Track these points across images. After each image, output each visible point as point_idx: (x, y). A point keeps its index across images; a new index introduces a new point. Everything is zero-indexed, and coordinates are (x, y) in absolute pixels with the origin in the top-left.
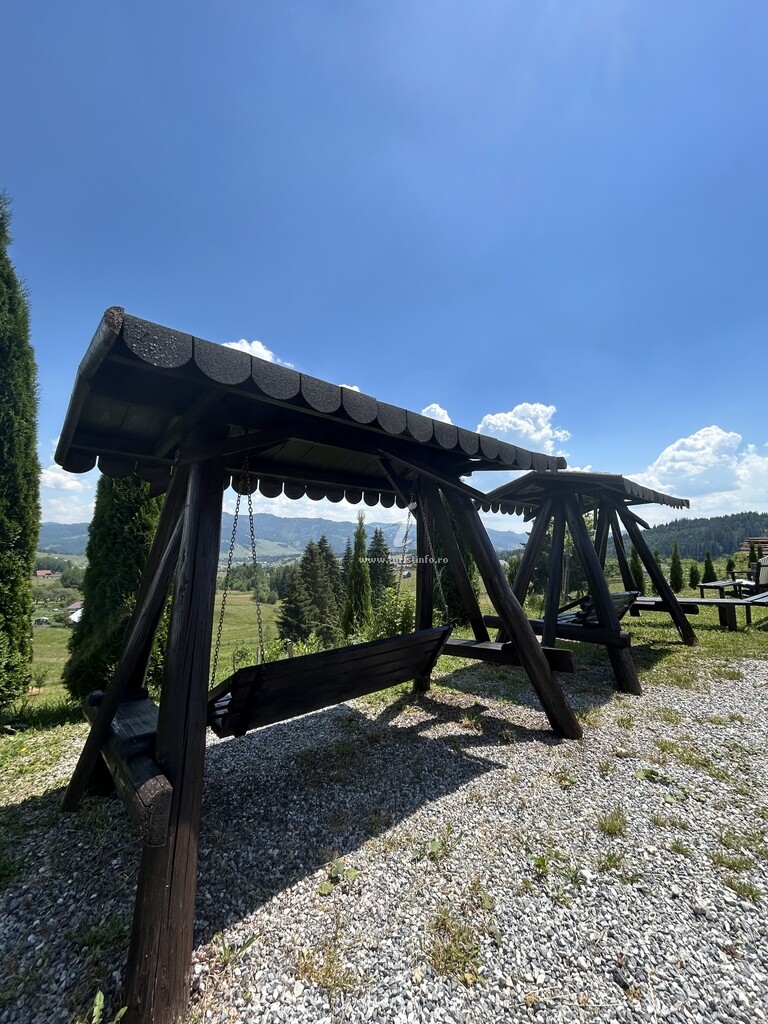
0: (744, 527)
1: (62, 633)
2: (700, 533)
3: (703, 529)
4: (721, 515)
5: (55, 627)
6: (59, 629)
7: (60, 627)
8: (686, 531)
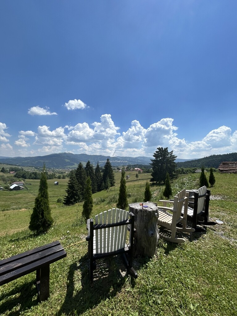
0: (233, 157)
1: (6, 192)
2: (219, 159)
3: (220, 158)
4: (226, 154)
5: (5, 190)
6: (5, 191)
7: (6, 190)
8: (214, 159)
